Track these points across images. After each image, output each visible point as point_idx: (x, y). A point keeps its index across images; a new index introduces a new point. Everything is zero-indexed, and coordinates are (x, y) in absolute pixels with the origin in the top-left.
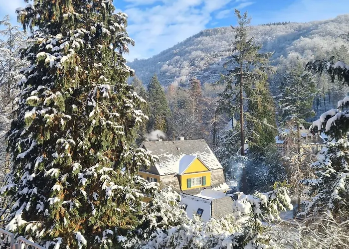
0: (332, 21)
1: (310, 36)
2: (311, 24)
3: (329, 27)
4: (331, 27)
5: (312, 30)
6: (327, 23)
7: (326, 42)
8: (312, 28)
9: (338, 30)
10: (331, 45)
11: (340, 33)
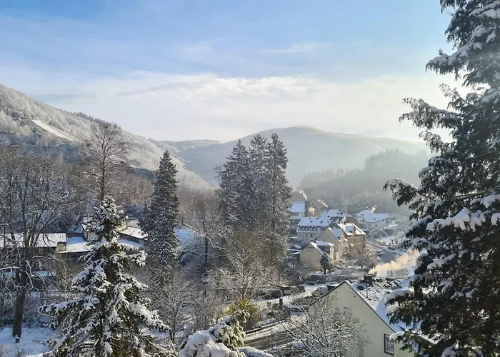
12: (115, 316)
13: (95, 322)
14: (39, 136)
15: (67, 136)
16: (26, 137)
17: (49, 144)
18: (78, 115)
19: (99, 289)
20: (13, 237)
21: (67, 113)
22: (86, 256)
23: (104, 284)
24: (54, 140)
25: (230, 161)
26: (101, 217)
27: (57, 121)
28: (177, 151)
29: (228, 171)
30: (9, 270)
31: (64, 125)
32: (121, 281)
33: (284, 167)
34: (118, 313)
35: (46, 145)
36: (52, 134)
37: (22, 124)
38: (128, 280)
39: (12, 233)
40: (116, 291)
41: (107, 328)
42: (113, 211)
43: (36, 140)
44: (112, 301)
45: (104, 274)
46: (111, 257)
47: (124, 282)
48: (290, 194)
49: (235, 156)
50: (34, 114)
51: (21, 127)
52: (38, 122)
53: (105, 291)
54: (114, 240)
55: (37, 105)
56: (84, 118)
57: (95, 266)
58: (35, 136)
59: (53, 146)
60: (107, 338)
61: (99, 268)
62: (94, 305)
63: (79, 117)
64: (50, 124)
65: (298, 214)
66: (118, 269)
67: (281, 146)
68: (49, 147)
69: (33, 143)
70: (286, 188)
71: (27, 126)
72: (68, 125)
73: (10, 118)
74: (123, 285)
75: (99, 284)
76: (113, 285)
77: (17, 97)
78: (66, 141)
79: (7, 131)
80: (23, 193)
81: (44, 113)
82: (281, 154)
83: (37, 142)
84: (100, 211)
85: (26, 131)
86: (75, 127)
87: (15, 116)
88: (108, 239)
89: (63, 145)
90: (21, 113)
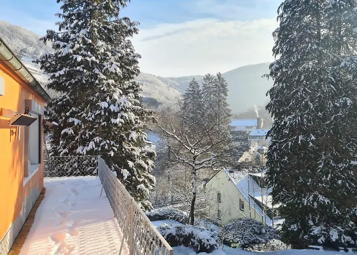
25: (187, 92)
28: (177, 84)
29: (186, 99)
33: (226, 95)
48: (231, 114)
49: (191, 89)
65: (235, 127)
67: (223, 81)
70: (227, 109)
82: (223, 86)
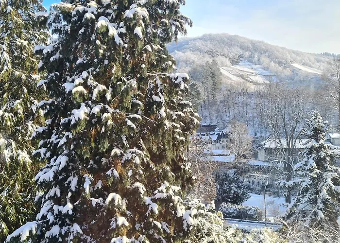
0: (200, 39)
1: (183, 50)
2: (182, 40)
3: (198, 43)
4: (198, 44)
5: (184, 45)
6: (196, 40)
7: (196, 56)
8: (183, 44)
9: (205, 47)
10: (200, 59)
11: (207, 50)
12: (324, 194)
13: (311, 196)
14: (297, 74)
15: (316, 71)
16: (288, 76)
17: (303, 79)
18: (323, 55)
19: (311, 174)
20: (280, 141)
21: (316, 55)
22: (303, 152)
23: (315, 172)
24: (307, 75)
26: (311, 126)
27: (309, 62)
30: (279, 162)
31: (313, 64)
32: (329, 170)
34: (327, 192)
35: (302, 80)
36: (305, 71)
37: (285, 68)
38: (334, 170)
39: (279, 139)
40: (325, 177)
41: (319, 201)
42: (318, 121)
43: (294, 77)
44: (322, 183)
45: (314, 165)
46: (320, 153)
47: (332, 171)
50: (292, 60)
51: (284, 70)
52: (295, 65)
53: (316, 176)
54: (322, 142)
55: (294, 53)
56: (328, 56)
57: (308, 159)
58: (294, 74)
59: (306, 80)
60: (320, 208)
61: (311, 160)
62: (309, 184)
63: (324, 56)
64: (303, 64)
66: (326, 162)
68: (304, 81)
69: (293, 80)
71: (288, 69)
72: (316, 63)
73: (277, 65)
74: (330, 173)
75: (311, 171)
76: (323, 173)
77: (281, 50)
78: (315, 75)
79: (276, 74)
80: (283, 112)
81: (299, 58)
83: (295, 78)
84: (310, 122)
85: (288, 72)
86: (321, 63)
87: (280, 63)
88: (317, 140)
89: (313, 78)
90: (284, 60)
